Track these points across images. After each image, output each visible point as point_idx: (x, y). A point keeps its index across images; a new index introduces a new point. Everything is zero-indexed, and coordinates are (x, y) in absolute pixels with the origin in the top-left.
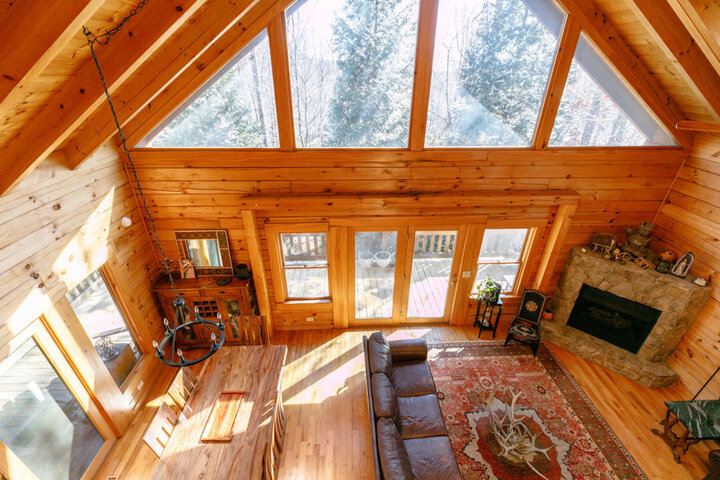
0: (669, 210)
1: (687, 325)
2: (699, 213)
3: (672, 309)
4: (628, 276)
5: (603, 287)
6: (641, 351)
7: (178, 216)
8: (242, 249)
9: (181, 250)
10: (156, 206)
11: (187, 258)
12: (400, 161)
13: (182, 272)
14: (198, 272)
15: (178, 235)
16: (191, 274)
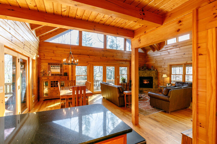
0: (147, 63)
1: (157, 78)
2: (151, 61)
3: (154, 76)
4: (146, 72)
5: (143, 76)
6: (153, 87)
7: (50, 59)
8: (66, 69)
9: (48, 68)
10: (44, 56)
11: (50, 70)
12: (102, 50)
13: (48, 74)
14: (52, 75)
15: (49, 64)
16: (50, 75)
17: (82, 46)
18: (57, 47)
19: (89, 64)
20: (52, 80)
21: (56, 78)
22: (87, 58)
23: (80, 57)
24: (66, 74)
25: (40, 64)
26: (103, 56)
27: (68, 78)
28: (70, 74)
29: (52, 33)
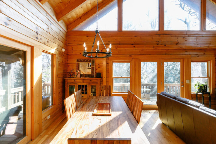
7: (79, 54)
8: (99, 68)
9: (77, 67)
10: (73, 50)
11: (79, 70)
12: (157, 34)
13: (76, 75)
14: (81, 76)
15: (78, 61)
16: (79, 76)
17: (122, 31)
18: (88, 37)
19: (134, 60)
20: (79, 84)
21: (85, 81)
22: (131, 49)
23: (120, 48)
24: (99, 75)
25: (68, 61)
26: (158, 44)
27: (102, 81)
28: (104, 75)
29: (82, 18)
